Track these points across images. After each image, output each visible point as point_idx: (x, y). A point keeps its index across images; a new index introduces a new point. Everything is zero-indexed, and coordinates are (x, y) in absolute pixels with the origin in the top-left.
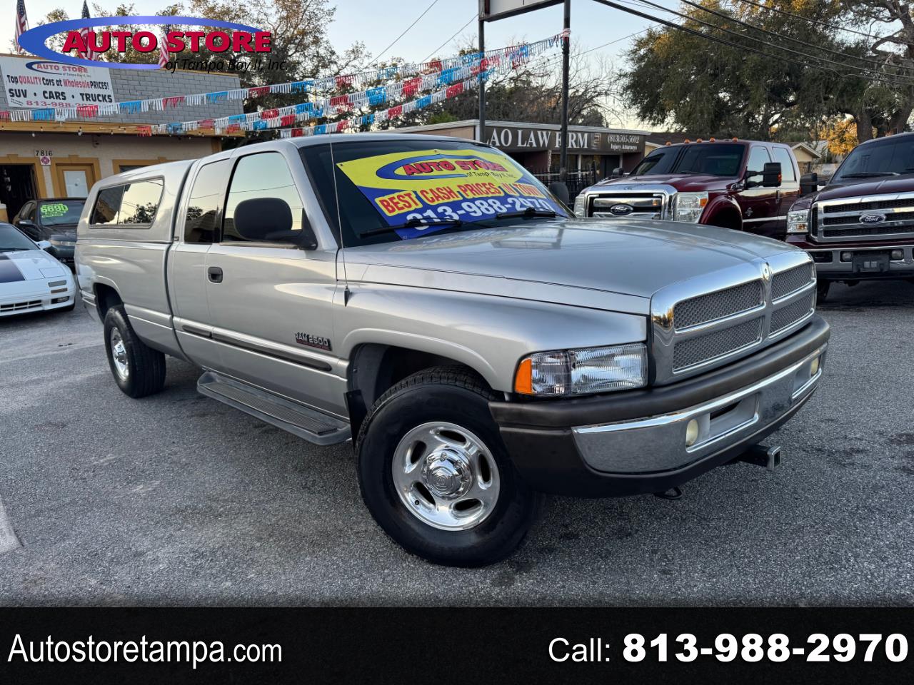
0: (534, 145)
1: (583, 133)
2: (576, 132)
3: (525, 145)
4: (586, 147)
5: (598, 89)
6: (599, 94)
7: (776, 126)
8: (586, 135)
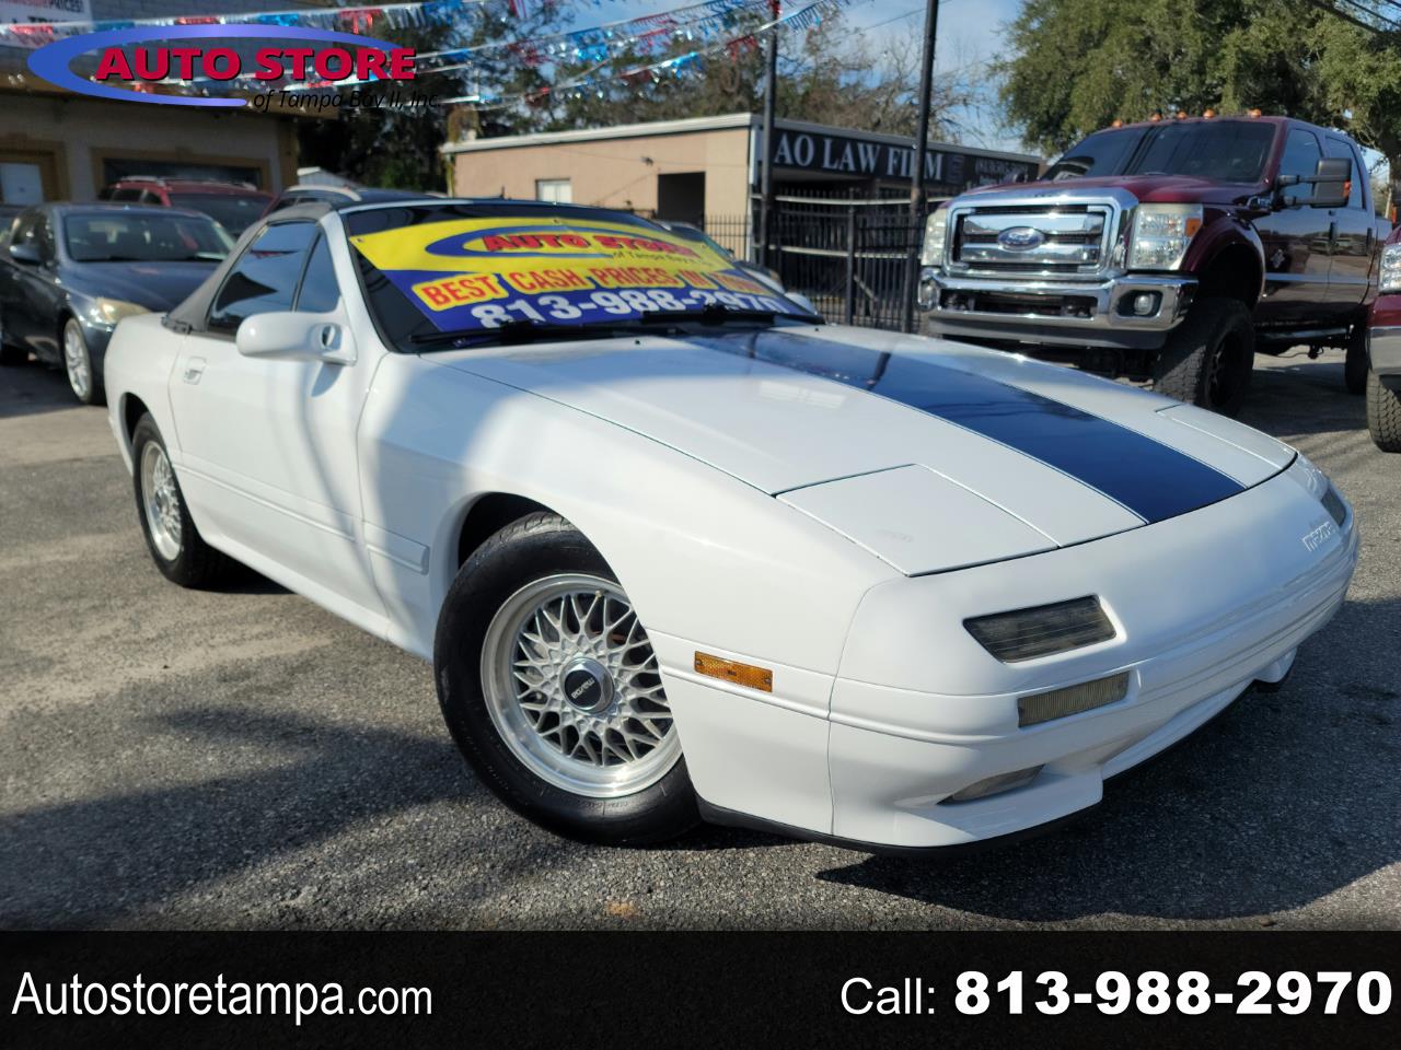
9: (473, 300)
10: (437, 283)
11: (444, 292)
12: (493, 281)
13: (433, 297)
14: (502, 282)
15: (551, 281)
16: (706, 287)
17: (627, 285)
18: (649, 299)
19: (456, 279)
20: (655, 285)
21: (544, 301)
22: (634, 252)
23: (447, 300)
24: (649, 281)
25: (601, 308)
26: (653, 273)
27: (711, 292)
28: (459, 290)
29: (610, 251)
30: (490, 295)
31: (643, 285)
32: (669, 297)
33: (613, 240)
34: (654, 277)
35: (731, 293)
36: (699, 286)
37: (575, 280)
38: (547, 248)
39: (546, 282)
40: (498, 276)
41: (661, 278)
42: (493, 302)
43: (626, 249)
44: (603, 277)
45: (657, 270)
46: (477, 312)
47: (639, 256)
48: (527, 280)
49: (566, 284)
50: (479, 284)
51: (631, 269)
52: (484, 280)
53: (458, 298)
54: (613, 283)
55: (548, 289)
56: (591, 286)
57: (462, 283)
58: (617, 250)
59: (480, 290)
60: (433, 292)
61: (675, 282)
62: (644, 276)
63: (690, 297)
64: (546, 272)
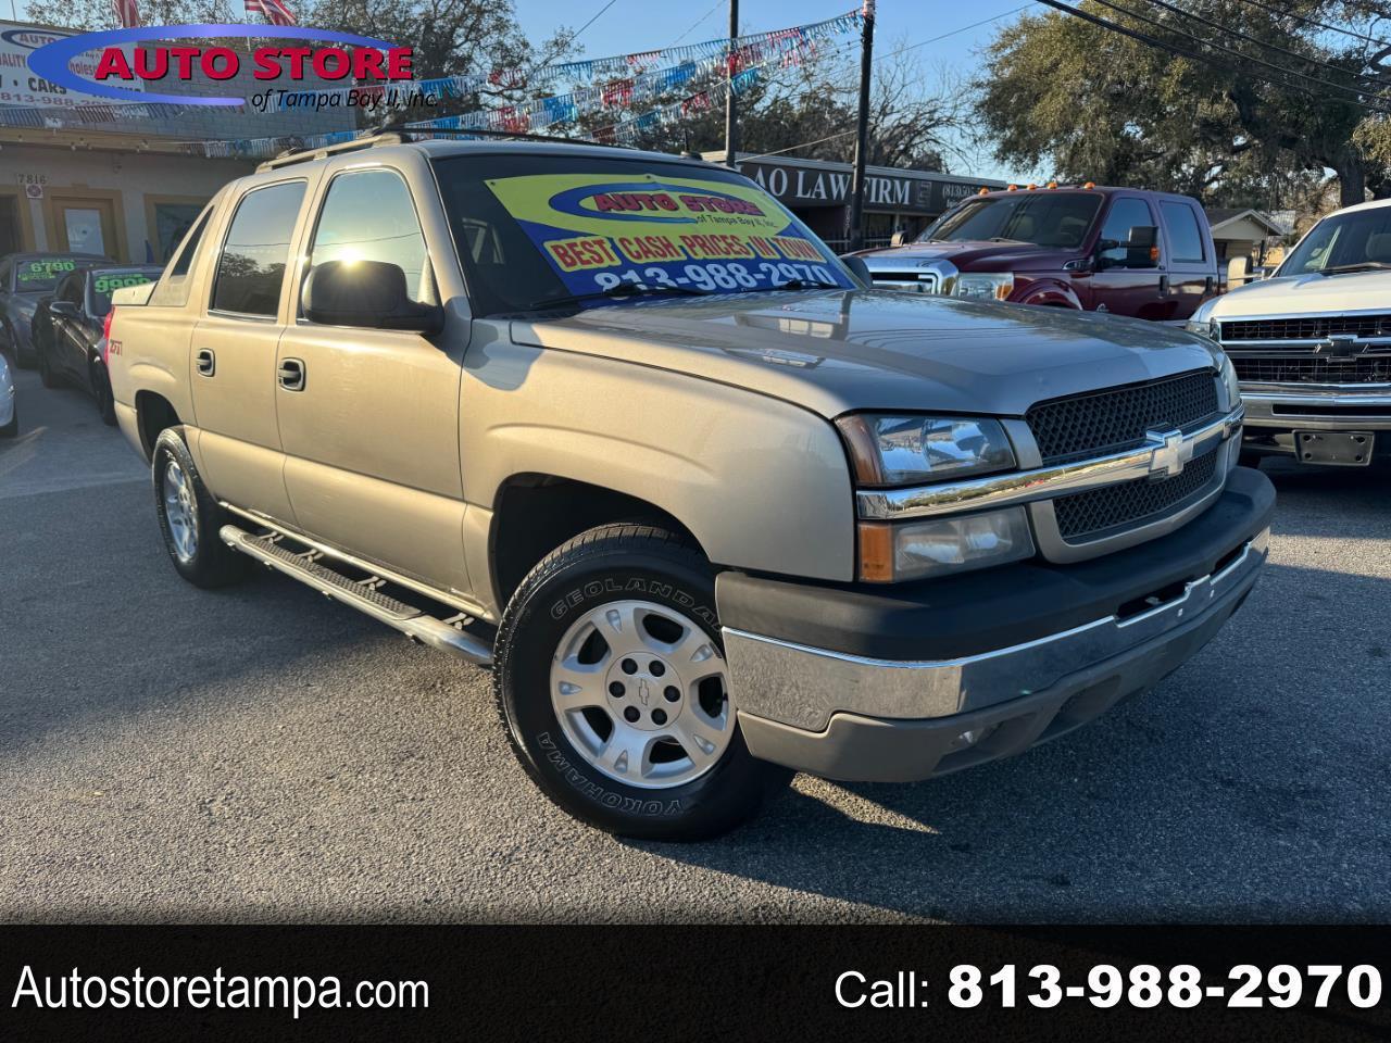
0: (824, 196)
1: (902, 180)
2: (891, 178)
3: (808, 196)
4: (906, 202)
5: (936, 116)
6: (938, 123)
7: (1215, 185)
8: (907, 184)
9: (594, 265)
10: (563, 243)
11: (570, 253)
12: (608, 246)
13: (562, 257)
14: (614, 248)
15: (653, 249)
16: (772, 257)
17: (710, 257)
18: (730, 274)
19: (579, 240)
20: (732, 256)
21: (649, 272)
22: (713, 214)
23: (573, 263)
24: (728, 253)
25: (694, 283)
26: (730, 241)
27: (775, 263)
28: (583, 254)
29: (695, 215)
30: (607, 263)
31: (723, 256)
32: (744, 271)
33: (694, 200)
34: (730, 245)
35: (790, 262)
36: (766, 257)
37: (671, 249)
38: (645, 212)
39: (650, 251)
40: (611, 240)
41: (736, 248)
42: (610, 269)
43: (706, 212)
44: (691, 246)
45: (733, 237)
46: (600, 279)
47: (718, 220)
48: (634, 248)
49: (664, 255)
50: (597, 248)
51: (713, 237)
52: (600, 243)
53: (583, 262)
54: (700, 255)
55: (652, 259)
56: (684, 258)
57: (583, 244)
58: (699, 214)
59: (599, 255)
60: (561, 251)
61: (748, 253)
62: (722, 245)
63: (760, 272)
64: (648, 239)
